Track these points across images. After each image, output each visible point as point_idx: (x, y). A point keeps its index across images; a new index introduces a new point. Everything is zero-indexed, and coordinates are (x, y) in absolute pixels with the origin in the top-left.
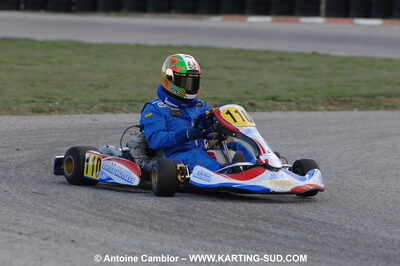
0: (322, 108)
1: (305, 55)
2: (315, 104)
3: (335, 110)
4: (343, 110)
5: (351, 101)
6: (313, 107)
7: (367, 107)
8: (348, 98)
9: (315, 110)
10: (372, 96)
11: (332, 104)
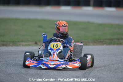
0: (91, 44)
1: (84, 23)
2: (89, 43)
3: (97, 45)
4: (100, 45)
5: (103, 41)
6: (88, 44)
7: (110, 44)
8: (102, 40)
9: (89, 45)
10: (112, 40)
11: (95, 43)
